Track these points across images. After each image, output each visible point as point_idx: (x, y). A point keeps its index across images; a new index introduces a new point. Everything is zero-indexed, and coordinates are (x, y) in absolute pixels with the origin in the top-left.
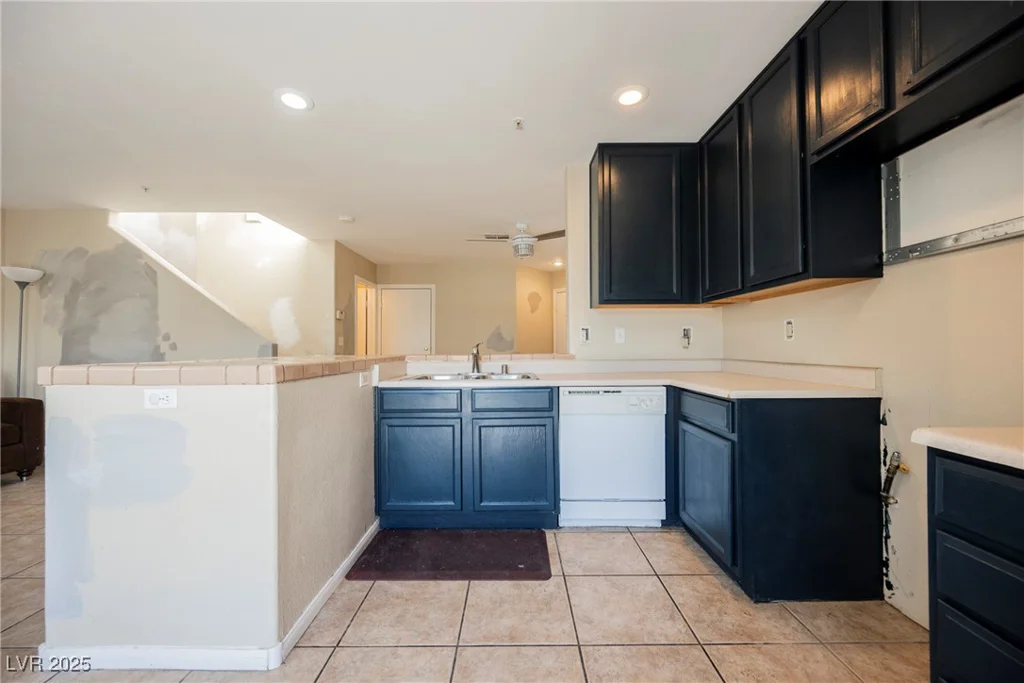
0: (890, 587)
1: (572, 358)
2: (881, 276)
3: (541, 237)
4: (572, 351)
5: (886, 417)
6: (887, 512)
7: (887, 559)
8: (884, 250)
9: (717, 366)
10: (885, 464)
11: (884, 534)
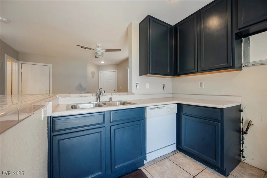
0: (244, 157)
1: (134, 94)
2: (242, 70)
3: (107, 50)
4: (133, 92)
5: (243, 110)
6: (243, 136)
7: (243, 150)
8: (243, 63)
9: (171, 96)
10: (242, 123)
11: (242, 143)
